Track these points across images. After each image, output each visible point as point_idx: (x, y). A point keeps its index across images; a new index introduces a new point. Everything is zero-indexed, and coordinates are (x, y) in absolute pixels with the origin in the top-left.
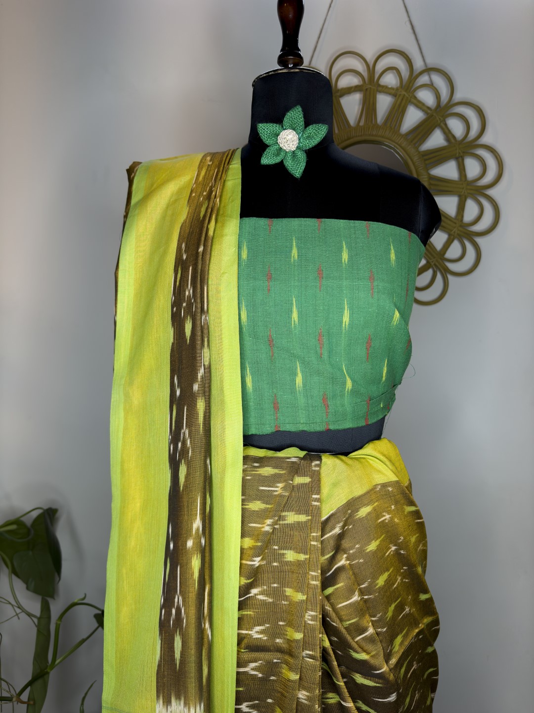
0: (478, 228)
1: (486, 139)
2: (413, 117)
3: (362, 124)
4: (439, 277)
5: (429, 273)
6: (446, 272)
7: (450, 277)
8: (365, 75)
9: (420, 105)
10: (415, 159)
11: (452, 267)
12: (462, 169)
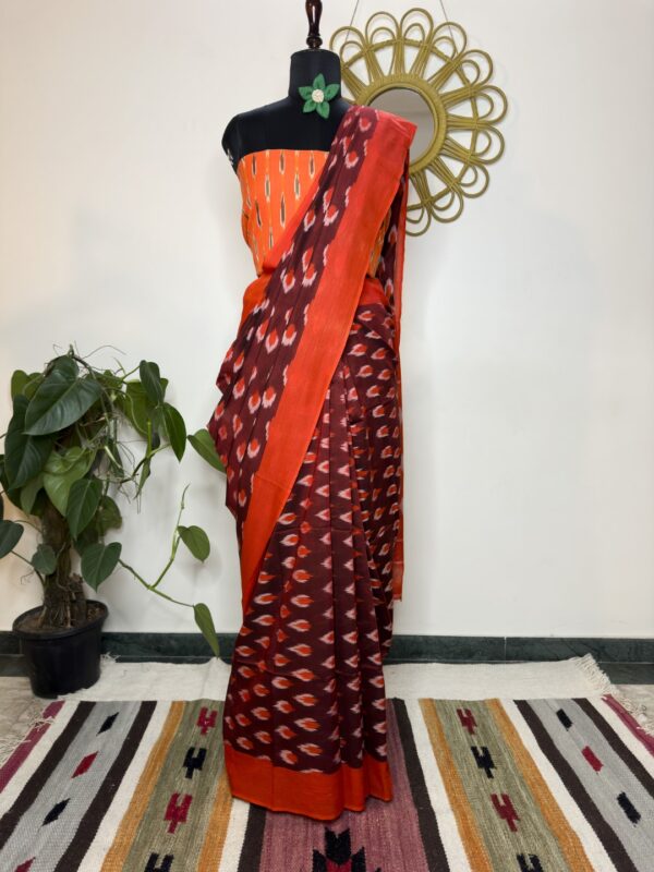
0: (487, 157)
1: (494, 82)
2: (434, 65)
3: (393, 73)
4: (456, 197)
5: (449, 196)
6: (461, 194)
7: (465, 199)
8: (394, 31)
9: (440, 55)
10: (436, 100)
11: (467, 190)
12: (475, 108)
